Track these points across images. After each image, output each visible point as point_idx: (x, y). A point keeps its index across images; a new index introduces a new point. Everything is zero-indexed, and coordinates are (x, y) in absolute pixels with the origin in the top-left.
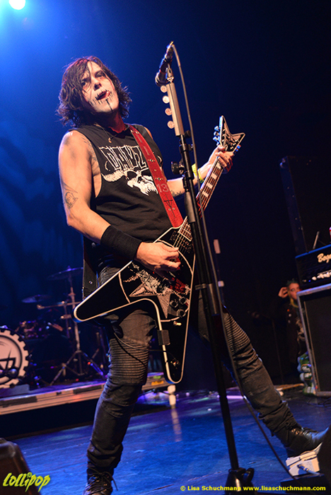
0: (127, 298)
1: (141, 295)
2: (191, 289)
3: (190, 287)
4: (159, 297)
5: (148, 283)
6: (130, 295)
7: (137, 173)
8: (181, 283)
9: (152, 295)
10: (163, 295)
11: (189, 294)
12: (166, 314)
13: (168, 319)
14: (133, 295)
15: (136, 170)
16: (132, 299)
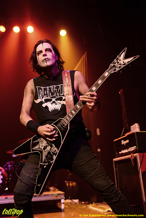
0: (31, 150)
1: (37, 149)
2: (58, 151)
3: (58, 150)
4: (43, 152)
5: (41, 144)
6: (33, 149)
7: (53, 99)
8: (55, 147)
9: (41, 150)
10: (45, 151)
11: (57, 153)
12: (43, 160)
13: (43, 163)
14: (34, 149)
15: (52, 98)
16: (33, 150)
